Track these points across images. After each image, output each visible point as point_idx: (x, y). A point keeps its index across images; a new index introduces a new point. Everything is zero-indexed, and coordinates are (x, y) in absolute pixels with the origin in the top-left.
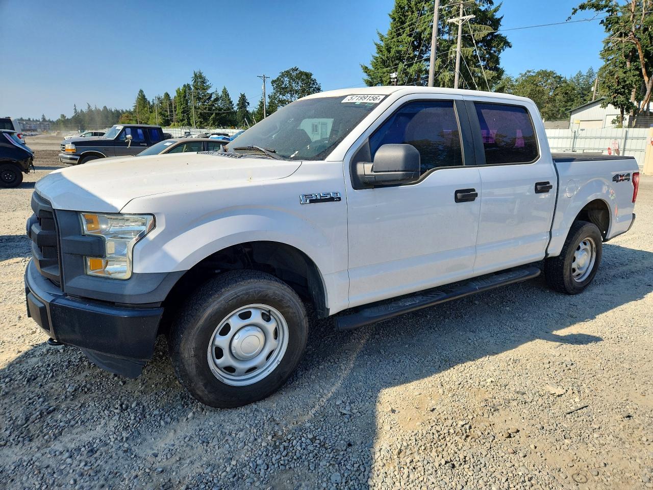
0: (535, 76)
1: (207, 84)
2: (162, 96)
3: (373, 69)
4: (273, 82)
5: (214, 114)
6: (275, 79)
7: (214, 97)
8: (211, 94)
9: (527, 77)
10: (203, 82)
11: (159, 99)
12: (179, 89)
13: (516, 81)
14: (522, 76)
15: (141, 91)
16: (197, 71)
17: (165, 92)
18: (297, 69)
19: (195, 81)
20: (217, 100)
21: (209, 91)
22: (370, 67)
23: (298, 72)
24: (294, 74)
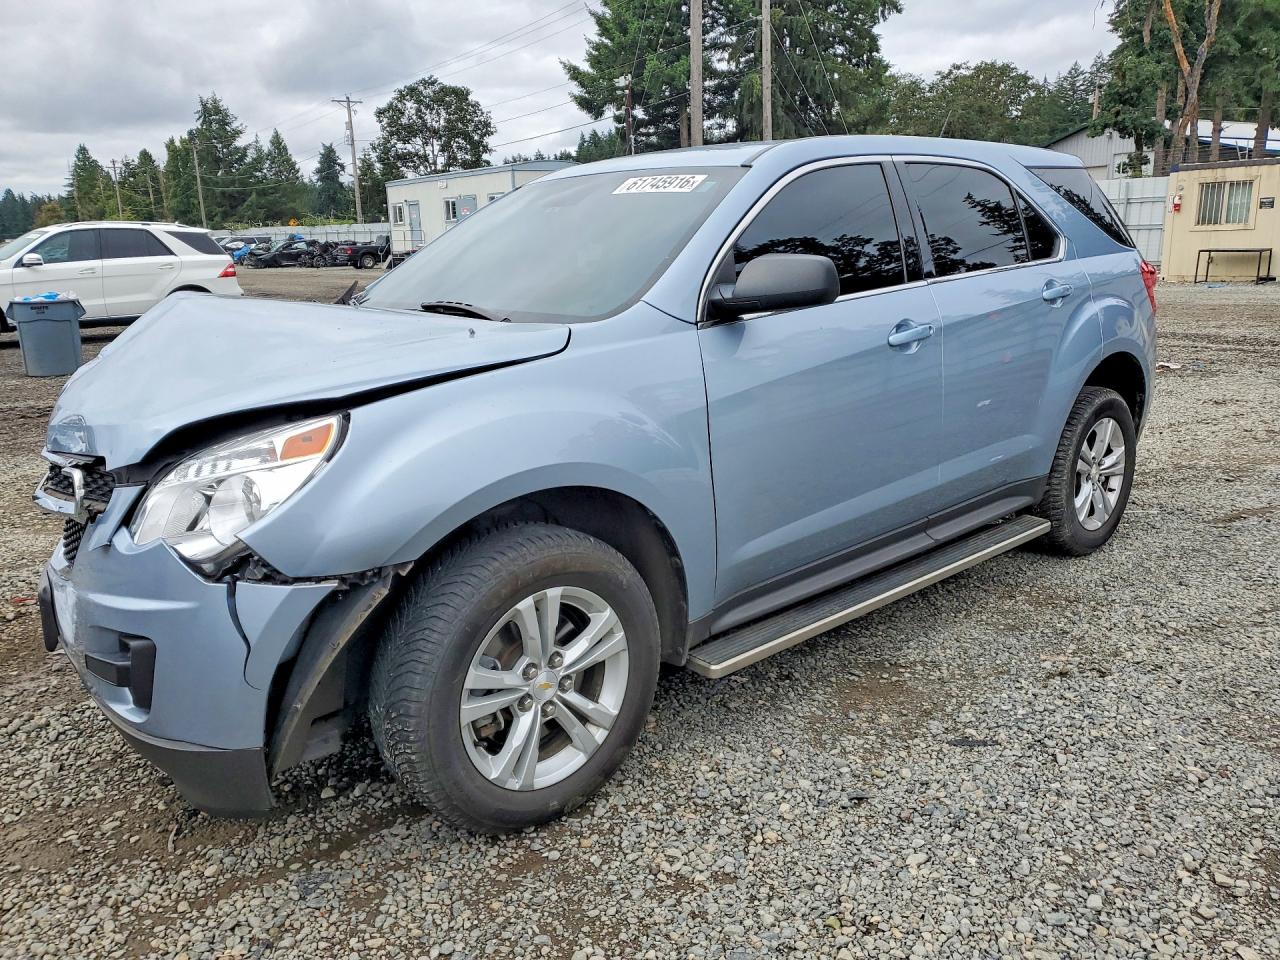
0: (971, 77)
1: (234, 125)
2: (134, 158)
3: (591, 71)
4: (380, 113)
5: (254, 195)
6: (383, 104)
7: (251, 155)
8: (245, 149)
9: (955, 79)
10: (224, 122)
11: (127, 165)
12: (172, 141)
13: (931, 89)
14: (944, 78)
15: (83, 150)
16: (207, 96)
17: (141, 149)
18: (436, 81)
19: (204, 122)
20: (259, 161)
21: (240, 142)
22: (585, 67)
23: (437, 88)
24: (429, 91)
